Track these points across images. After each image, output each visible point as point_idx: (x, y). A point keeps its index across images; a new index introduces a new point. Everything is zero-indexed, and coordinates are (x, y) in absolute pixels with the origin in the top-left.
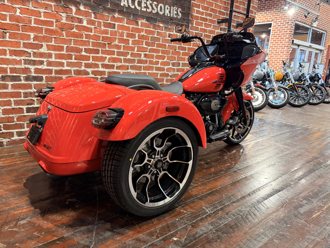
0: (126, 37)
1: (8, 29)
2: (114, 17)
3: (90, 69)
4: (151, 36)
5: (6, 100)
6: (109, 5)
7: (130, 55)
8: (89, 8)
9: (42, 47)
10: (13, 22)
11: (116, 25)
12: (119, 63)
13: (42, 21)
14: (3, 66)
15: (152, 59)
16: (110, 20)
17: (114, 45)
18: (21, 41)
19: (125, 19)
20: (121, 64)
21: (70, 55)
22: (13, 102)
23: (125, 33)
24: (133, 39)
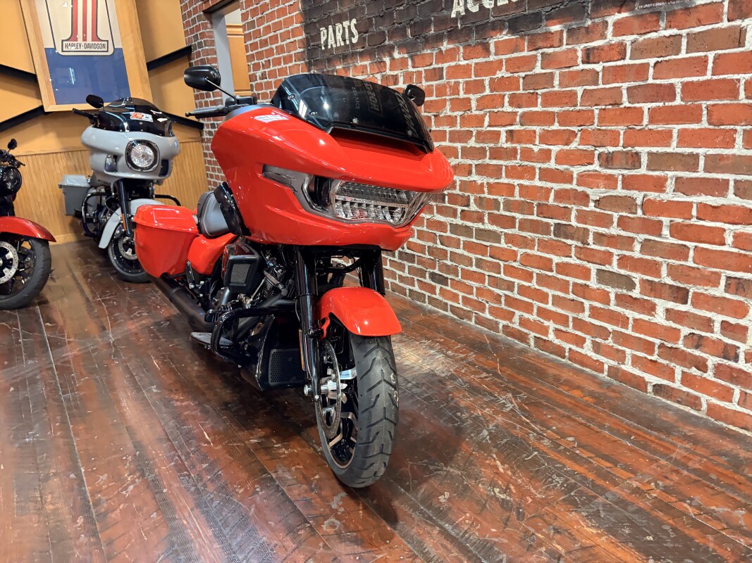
0: (465, 93)
2: (441, 51)
4: (523, 74)
6: (433, 29)
7: (474, 139)
11: (444, 68)
12: (453, 158)
16: (434, 63)
17: (445, 116)
19: (462, 50)
20: (457, 161)
23: (461, 85)
24: (478, 96)
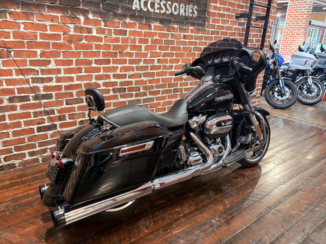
0: (138, 43)
1: (12, 47)
2: (125, 22)
3: (101, 81)
4: (165, 39)
5: (16, 122)
6: (120, 10)
7: (142, 62)
8: (98, 15)
9: (50, 63)
10: (18, 39)
11: (127, 31)
12: (131, 72)
13: (48, 35)
14: (10, 88)
15: (166, 64)
16: (121, 27)
17: (126, 53)
18: (28, 59)
19: (137, 24)
20: (134, 72)
21: (80, 69)
22: (23, 123)
23: (137, 39)
24: (145, 45)
